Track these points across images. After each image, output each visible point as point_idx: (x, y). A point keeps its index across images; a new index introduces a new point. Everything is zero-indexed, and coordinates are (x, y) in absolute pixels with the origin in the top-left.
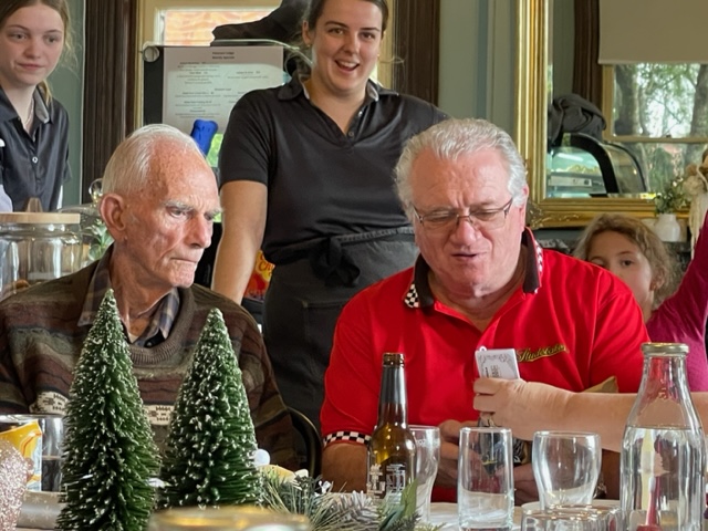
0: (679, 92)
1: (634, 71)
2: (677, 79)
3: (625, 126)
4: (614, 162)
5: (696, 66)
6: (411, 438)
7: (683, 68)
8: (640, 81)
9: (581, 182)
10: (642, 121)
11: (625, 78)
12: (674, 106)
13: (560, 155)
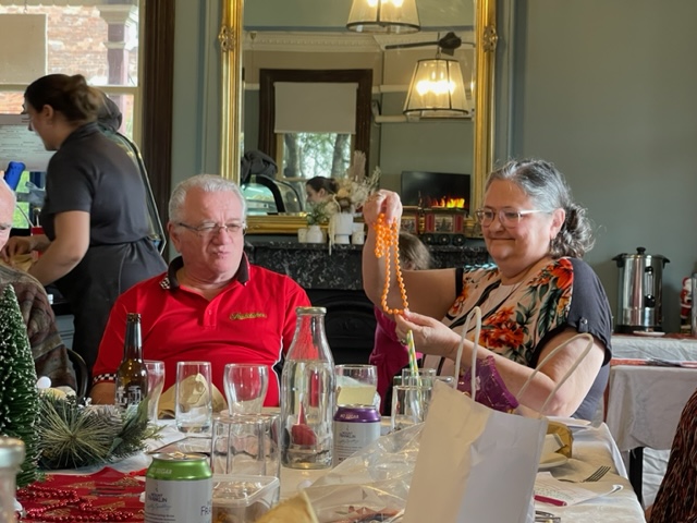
0: (324, 151)
1: (296, 137)
2: (323, 142)
3: (290, 172)
4: (283, 193)
5: (335, 135)
6: (145, 369)
7: (327, 136)
8: (300, 143)
9: (262, 205)
10: (302, 168)
11: (291, 141)
12: (321, 159)
13: (249, 188)
